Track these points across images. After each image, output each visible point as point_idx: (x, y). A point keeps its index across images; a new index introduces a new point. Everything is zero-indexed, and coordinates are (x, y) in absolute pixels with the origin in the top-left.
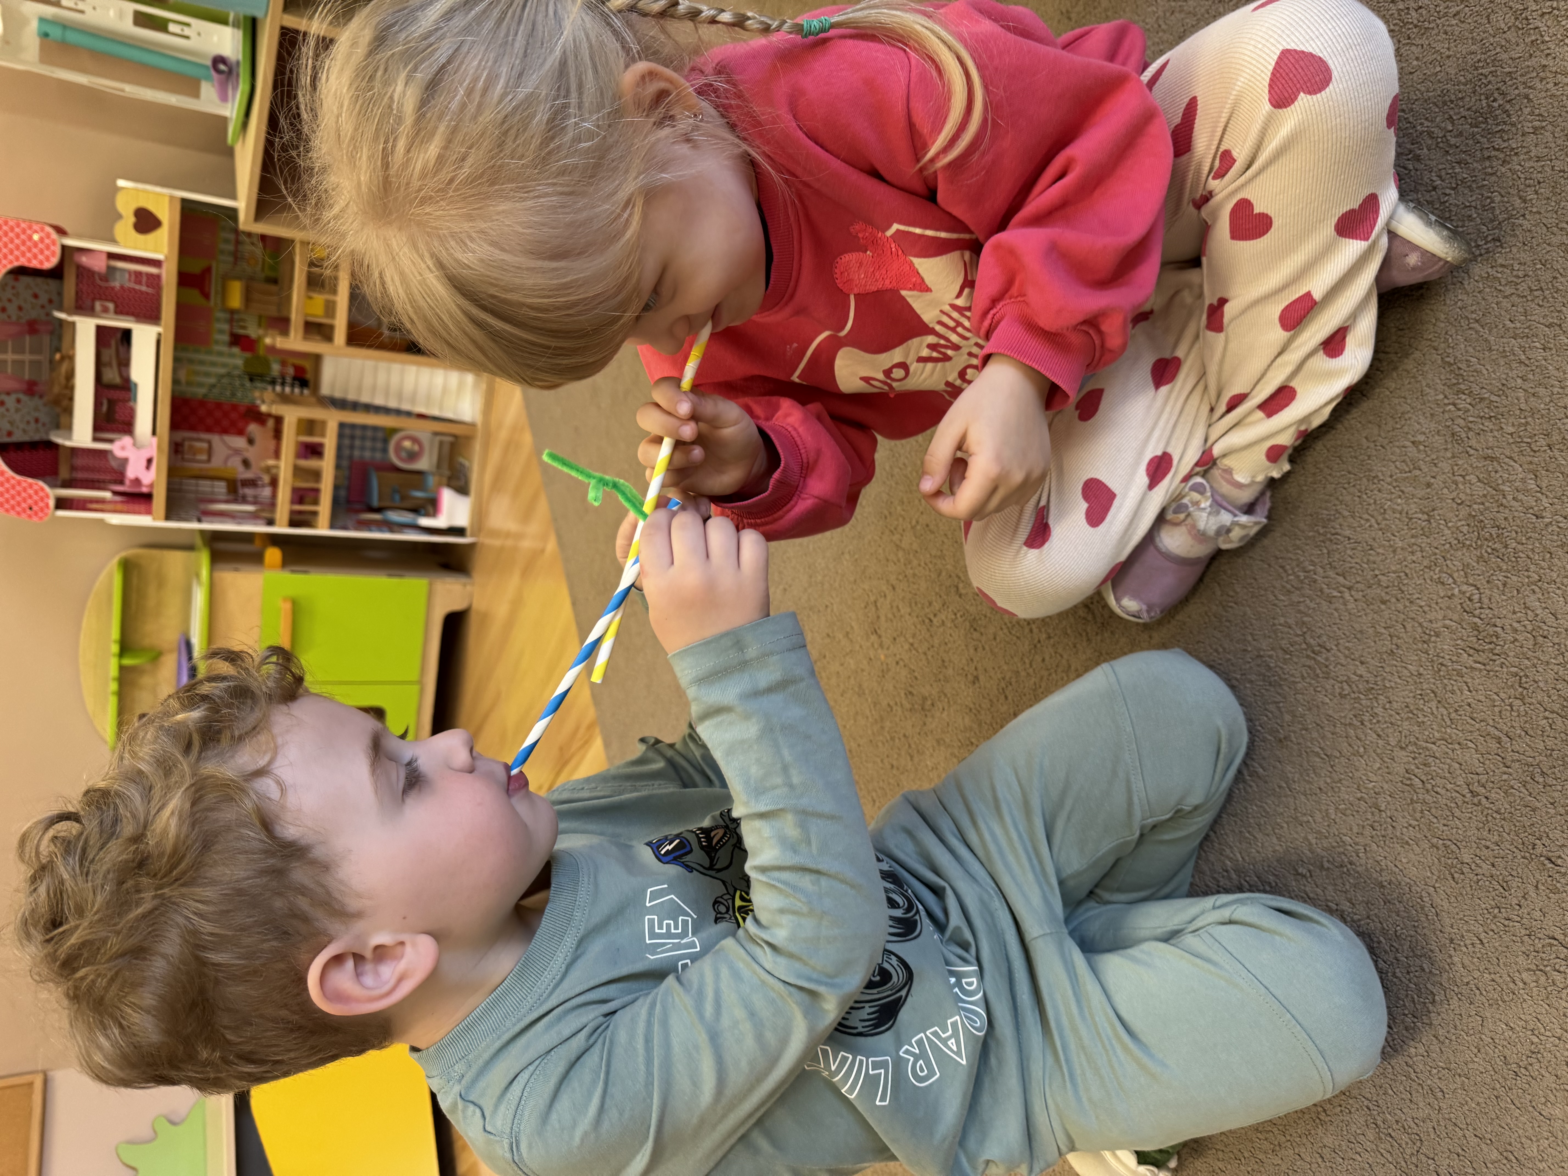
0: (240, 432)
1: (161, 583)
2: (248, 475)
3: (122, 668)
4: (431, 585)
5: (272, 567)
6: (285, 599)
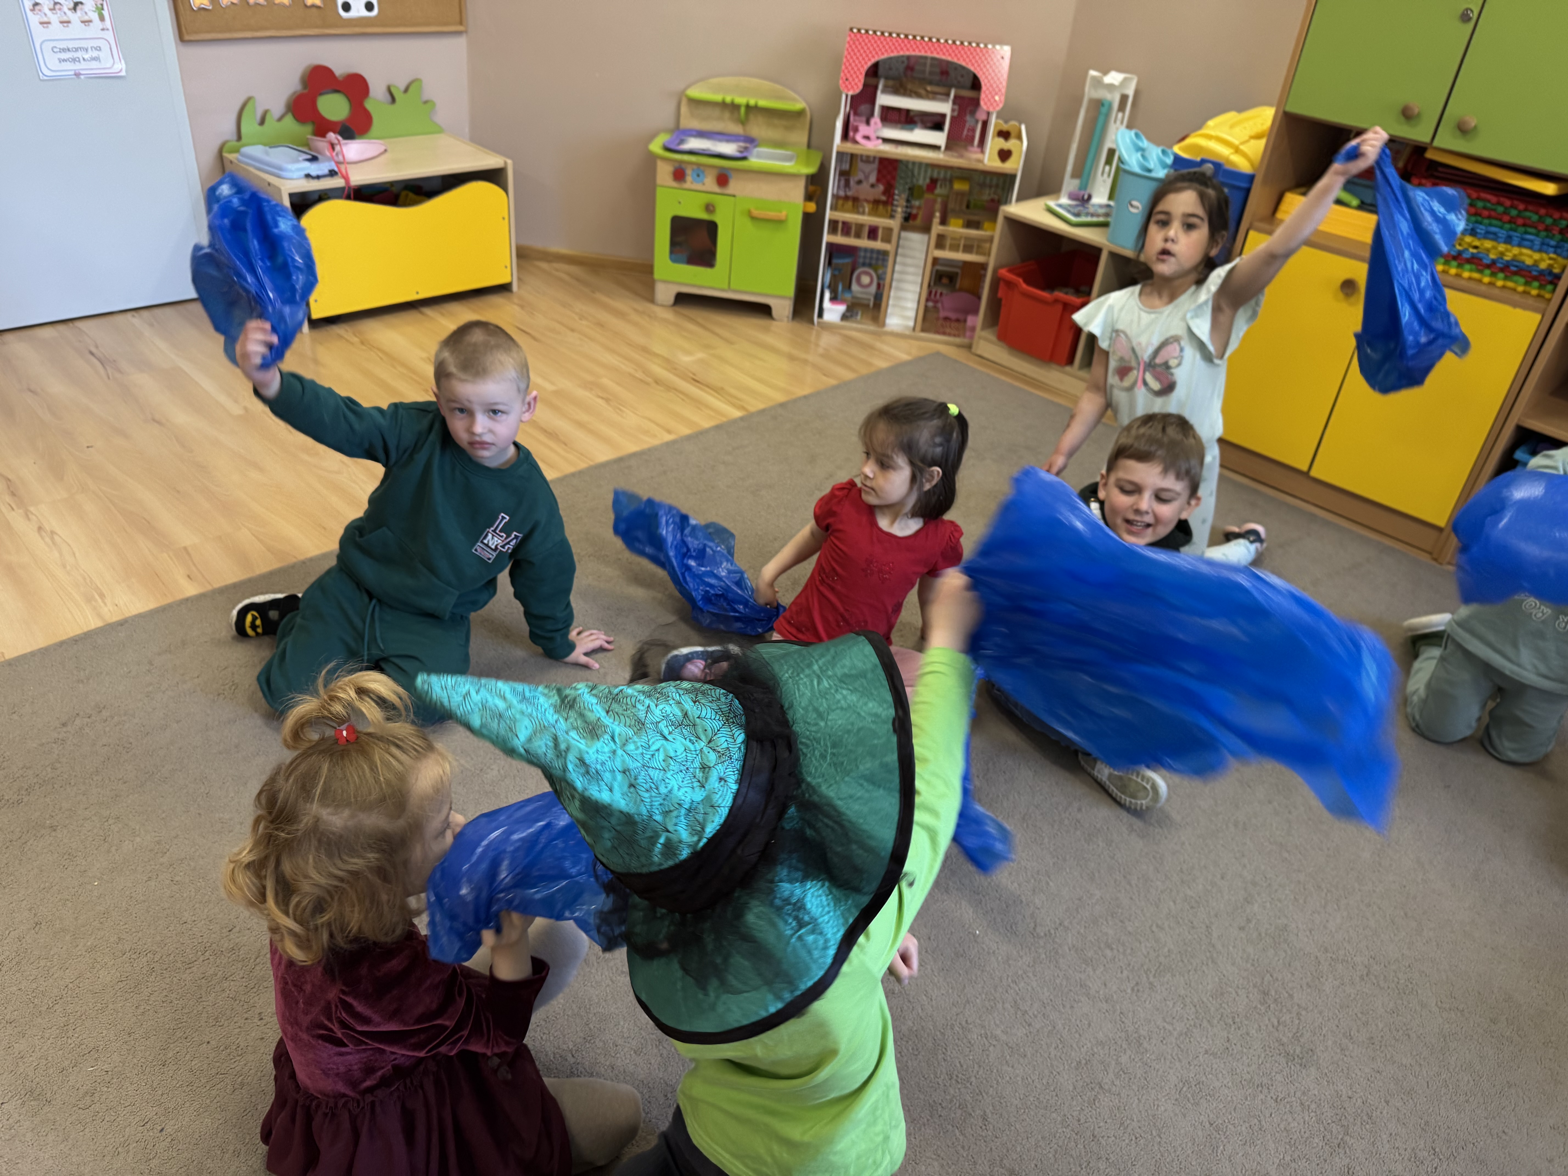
0: (878, 180)
2: (852, 183)
3: (739, 106)
4: (790, 298)
6: (787, 215)
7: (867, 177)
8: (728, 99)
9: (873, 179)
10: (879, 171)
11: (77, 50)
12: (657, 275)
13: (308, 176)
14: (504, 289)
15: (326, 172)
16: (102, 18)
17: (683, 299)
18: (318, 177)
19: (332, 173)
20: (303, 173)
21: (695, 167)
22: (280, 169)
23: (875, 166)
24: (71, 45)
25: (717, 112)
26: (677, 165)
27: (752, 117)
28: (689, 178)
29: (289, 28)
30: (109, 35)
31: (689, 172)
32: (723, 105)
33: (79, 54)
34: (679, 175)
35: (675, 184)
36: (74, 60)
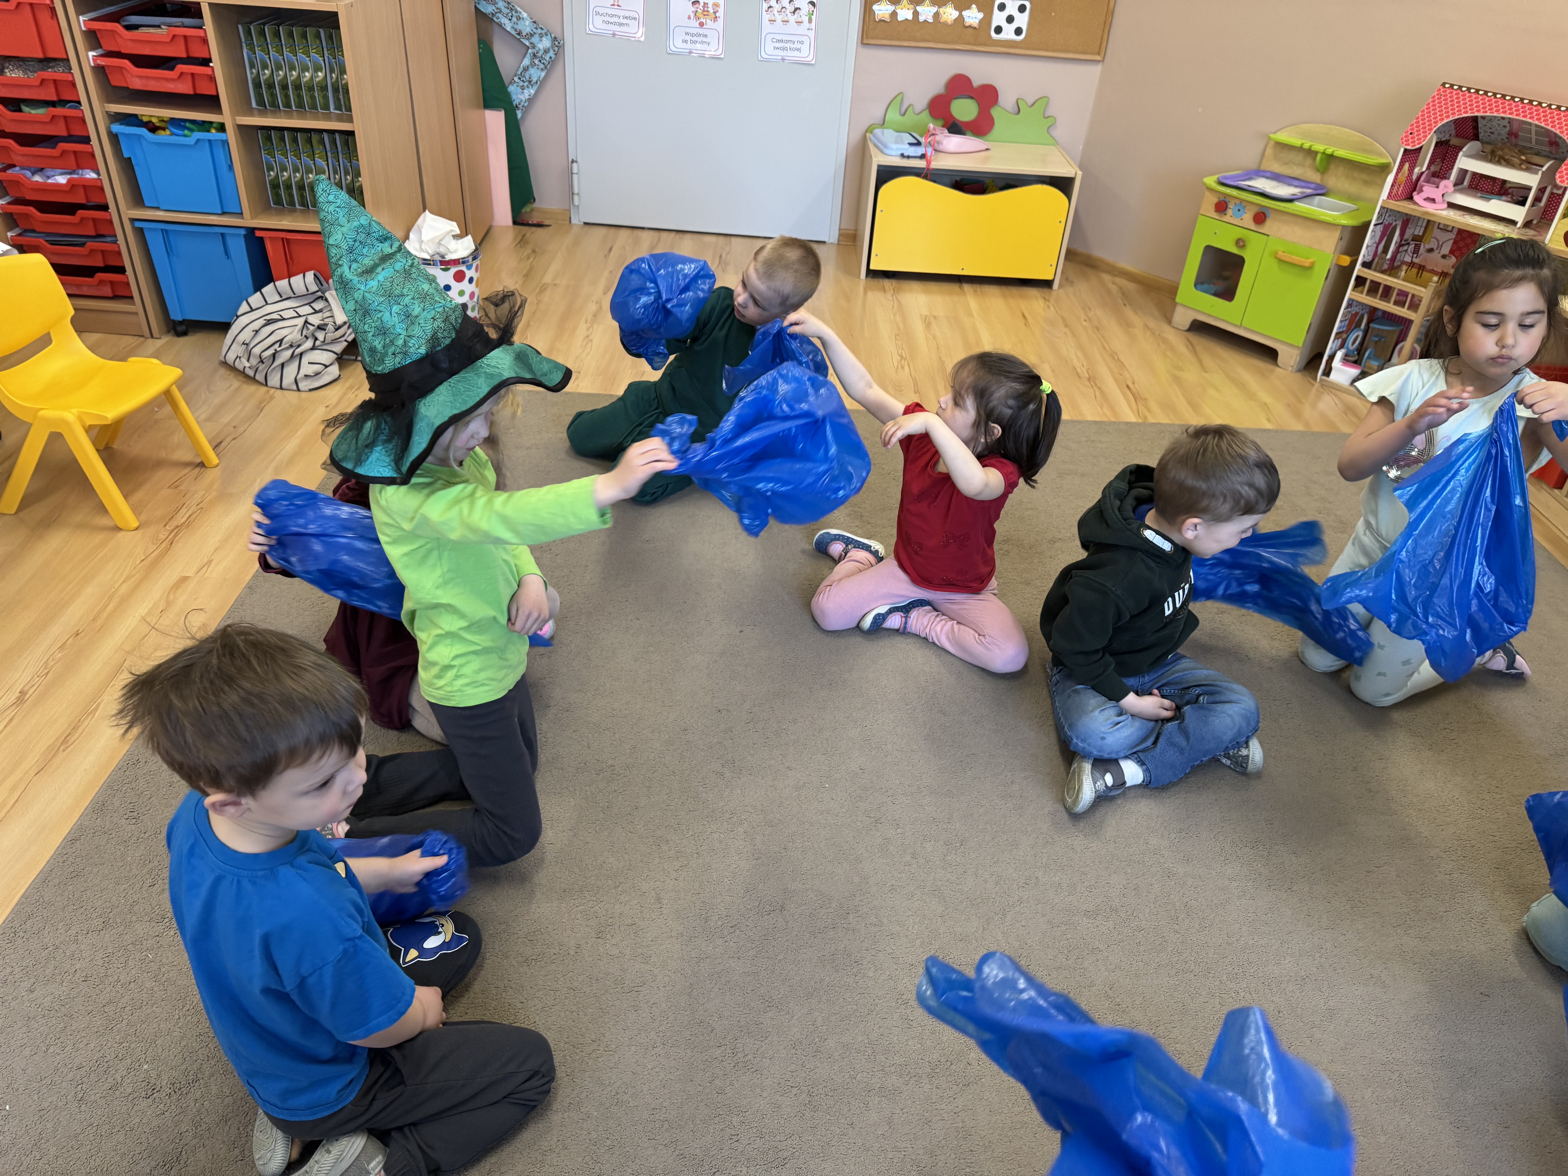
0: (1452, 252)
1: (1366, 183)
2: (1422, 249)
3: (1316, 153)
4: (1298, 347)
5: (1338, 259)
6: (1313, 264)
7: (1440, 247)
8: (1306, 146)
9: (1446, 250)
10: (1455, 242)
11: (787, 41)
12: (1178, 299)
13: (902, 155)
14: (1047, 284)
15: (919, 154)
16: (810, 21)
17: (1200, 328)
18: (908, 157)
19: (923, 156)
20: (900, 152)
21: (1237, 202)
22: (886, 146)
23: (1453, 236)
24: (785, 38)
25: (1300, 157)
26: (1222, 198)
27: (1332, 166)
28: (1229, 212)
29: (946, 43)
30: (812, 34)
31: (1231, 206)
32: (1300, 149)
33: (788, 45)
34: (1221, 207)
35: (1215, 215)
36: (784, 49)
